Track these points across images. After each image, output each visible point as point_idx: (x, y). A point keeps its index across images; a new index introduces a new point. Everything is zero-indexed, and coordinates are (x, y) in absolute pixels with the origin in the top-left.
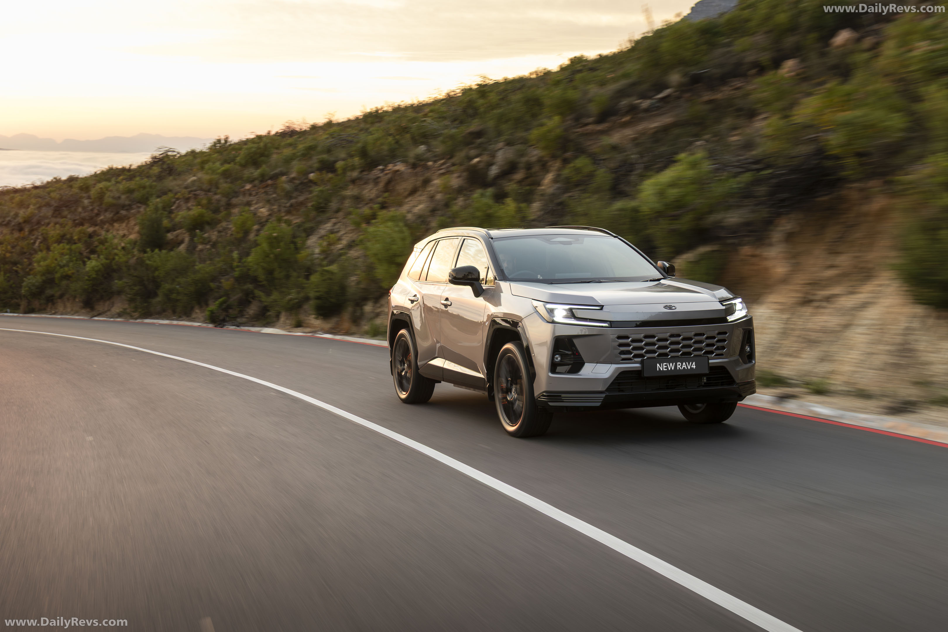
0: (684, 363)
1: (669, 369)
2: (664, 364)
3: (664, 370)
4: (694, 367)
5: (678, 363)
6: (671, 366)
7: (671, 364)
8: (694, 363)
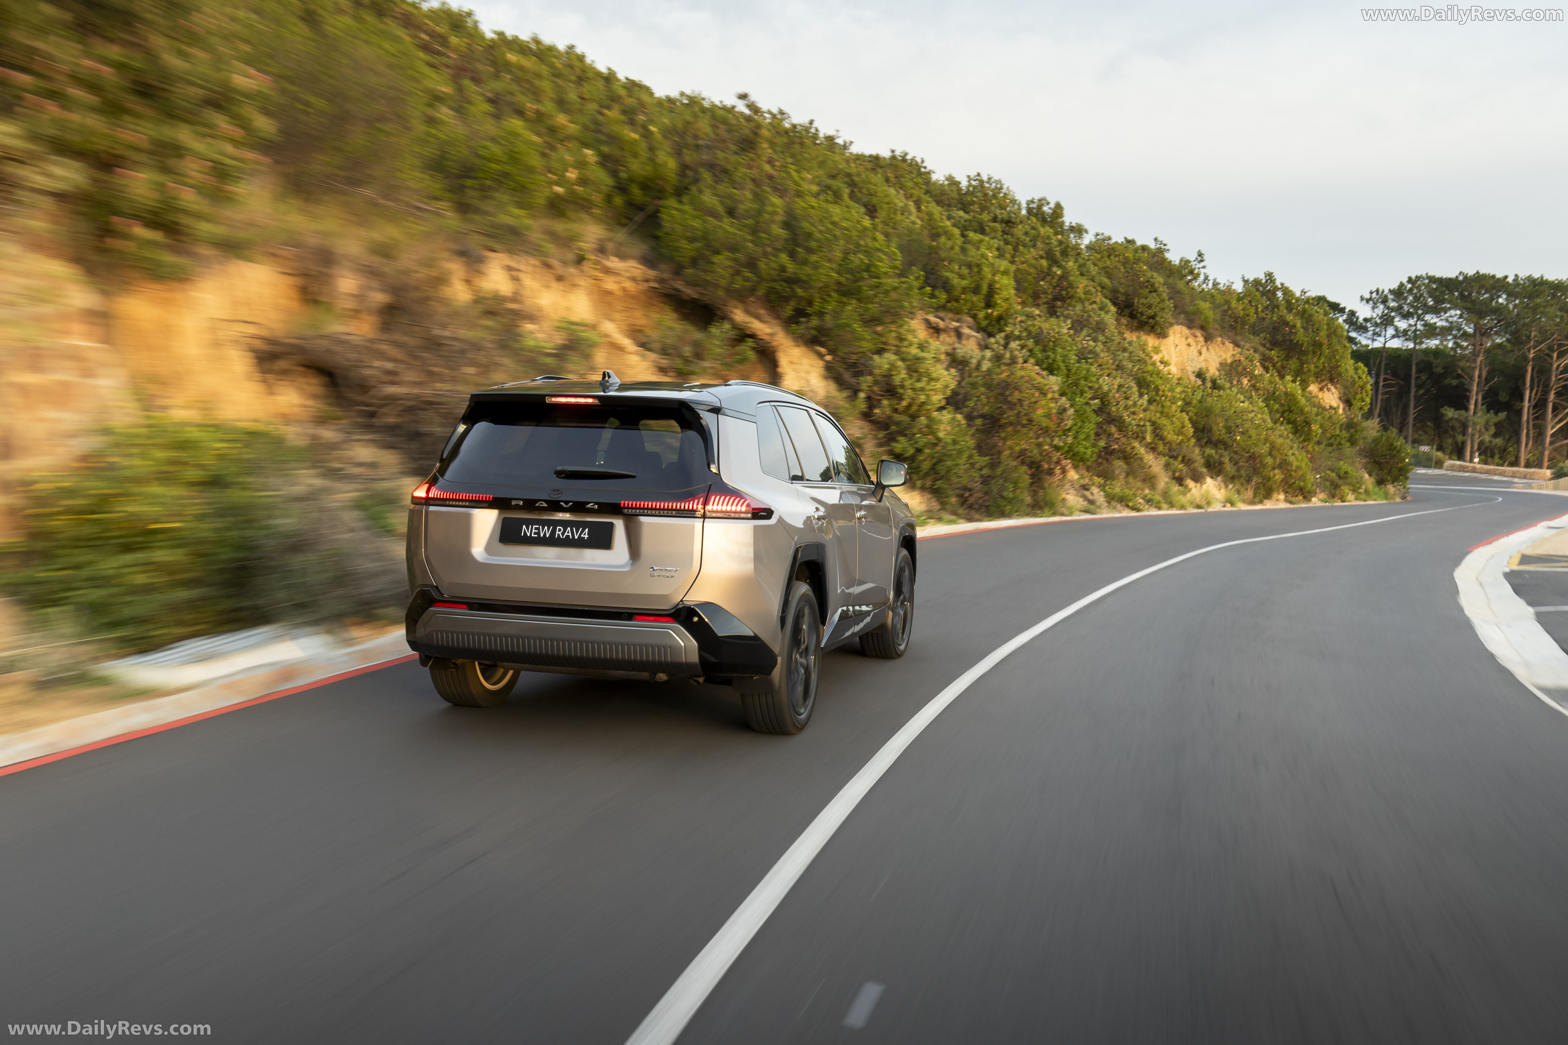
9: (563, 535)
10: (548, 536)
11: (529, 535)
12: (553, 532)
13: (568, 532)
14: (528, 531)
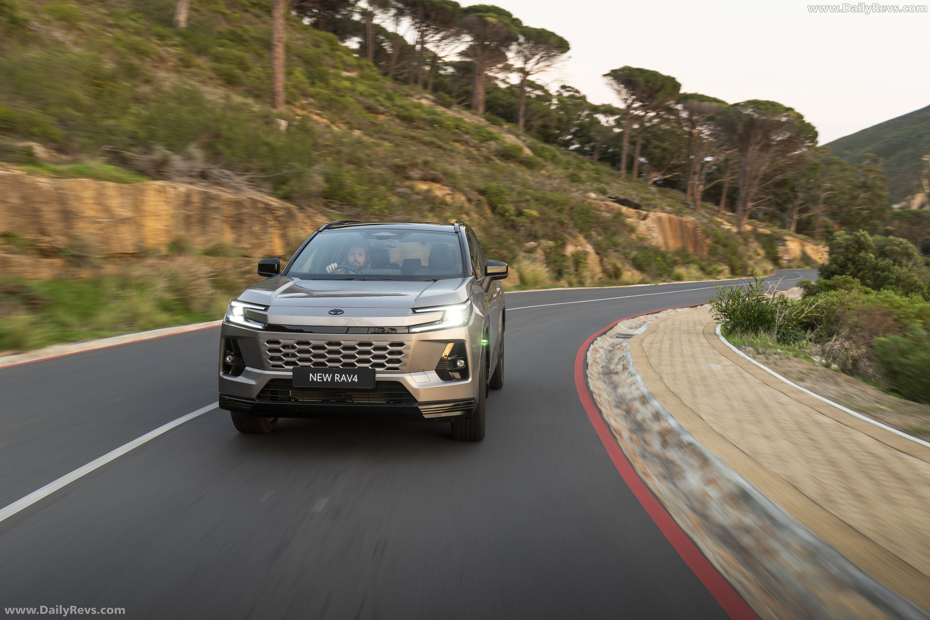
0: (344, 375)
1: (325, 380)
2: (318, 374)
3: (318, 380)
4: (356, 380)
5: (336, 375)
6: (327, 378)
7: (327, 375)
8: (356, 376)
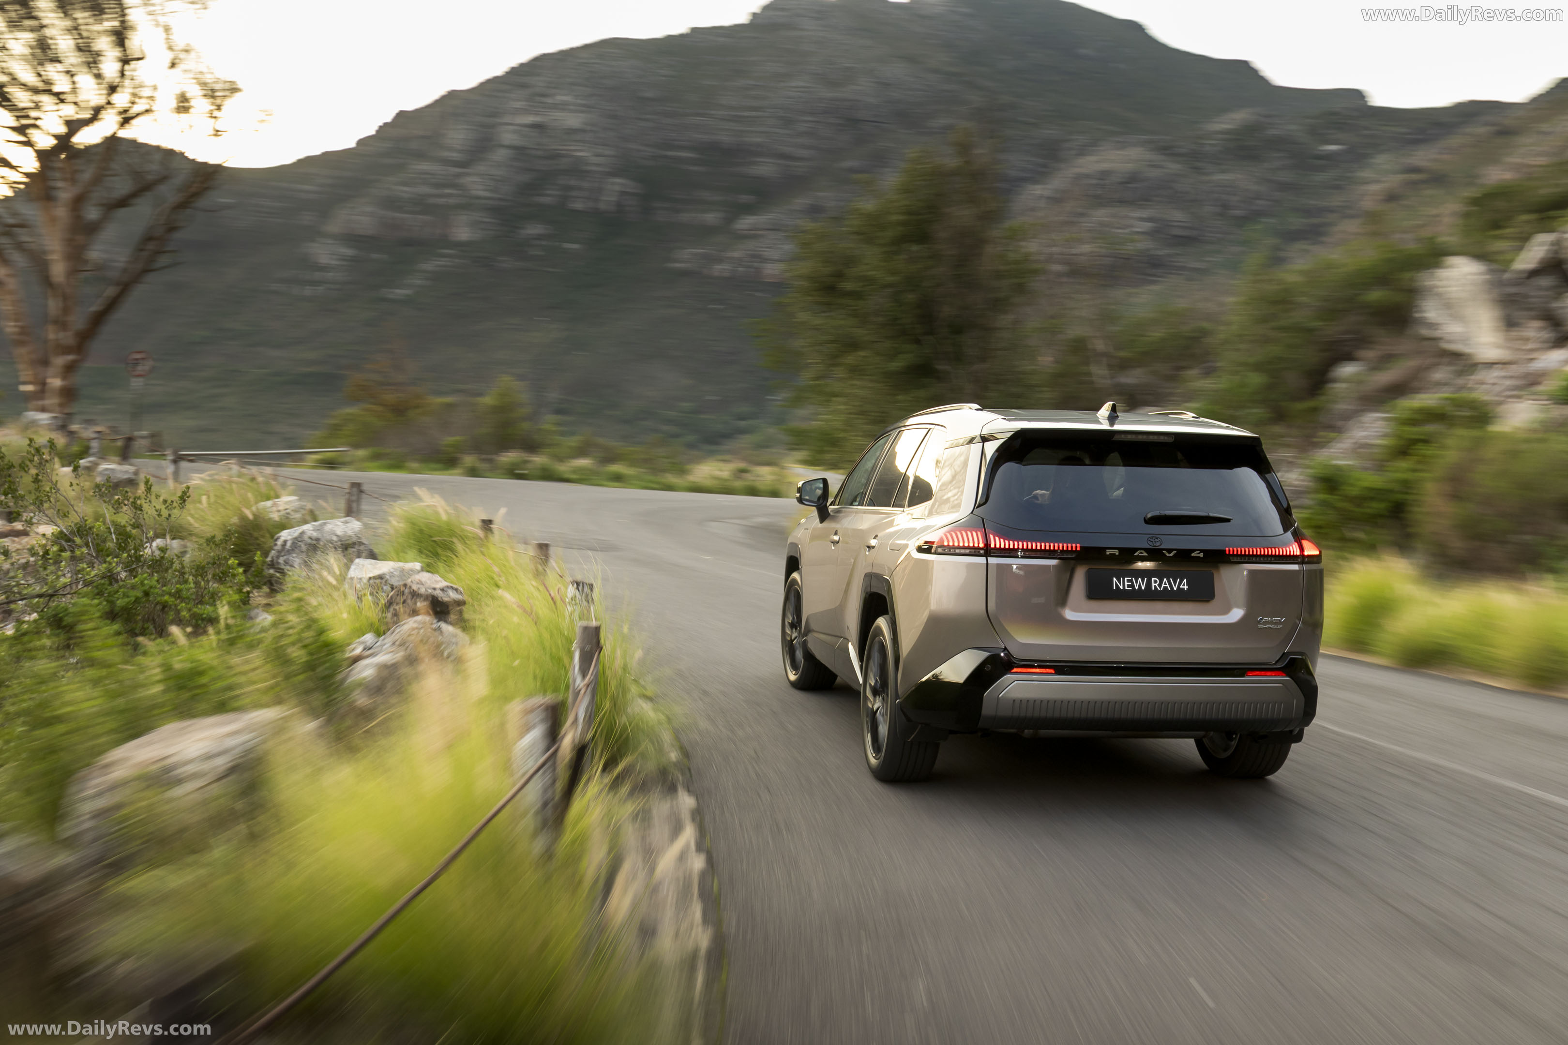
9: (1160, 588)
10: (1143, 588)
11: (1122, 588)
12: (1149, 584)
13: (1165, 584)
14: (1122, 584)
